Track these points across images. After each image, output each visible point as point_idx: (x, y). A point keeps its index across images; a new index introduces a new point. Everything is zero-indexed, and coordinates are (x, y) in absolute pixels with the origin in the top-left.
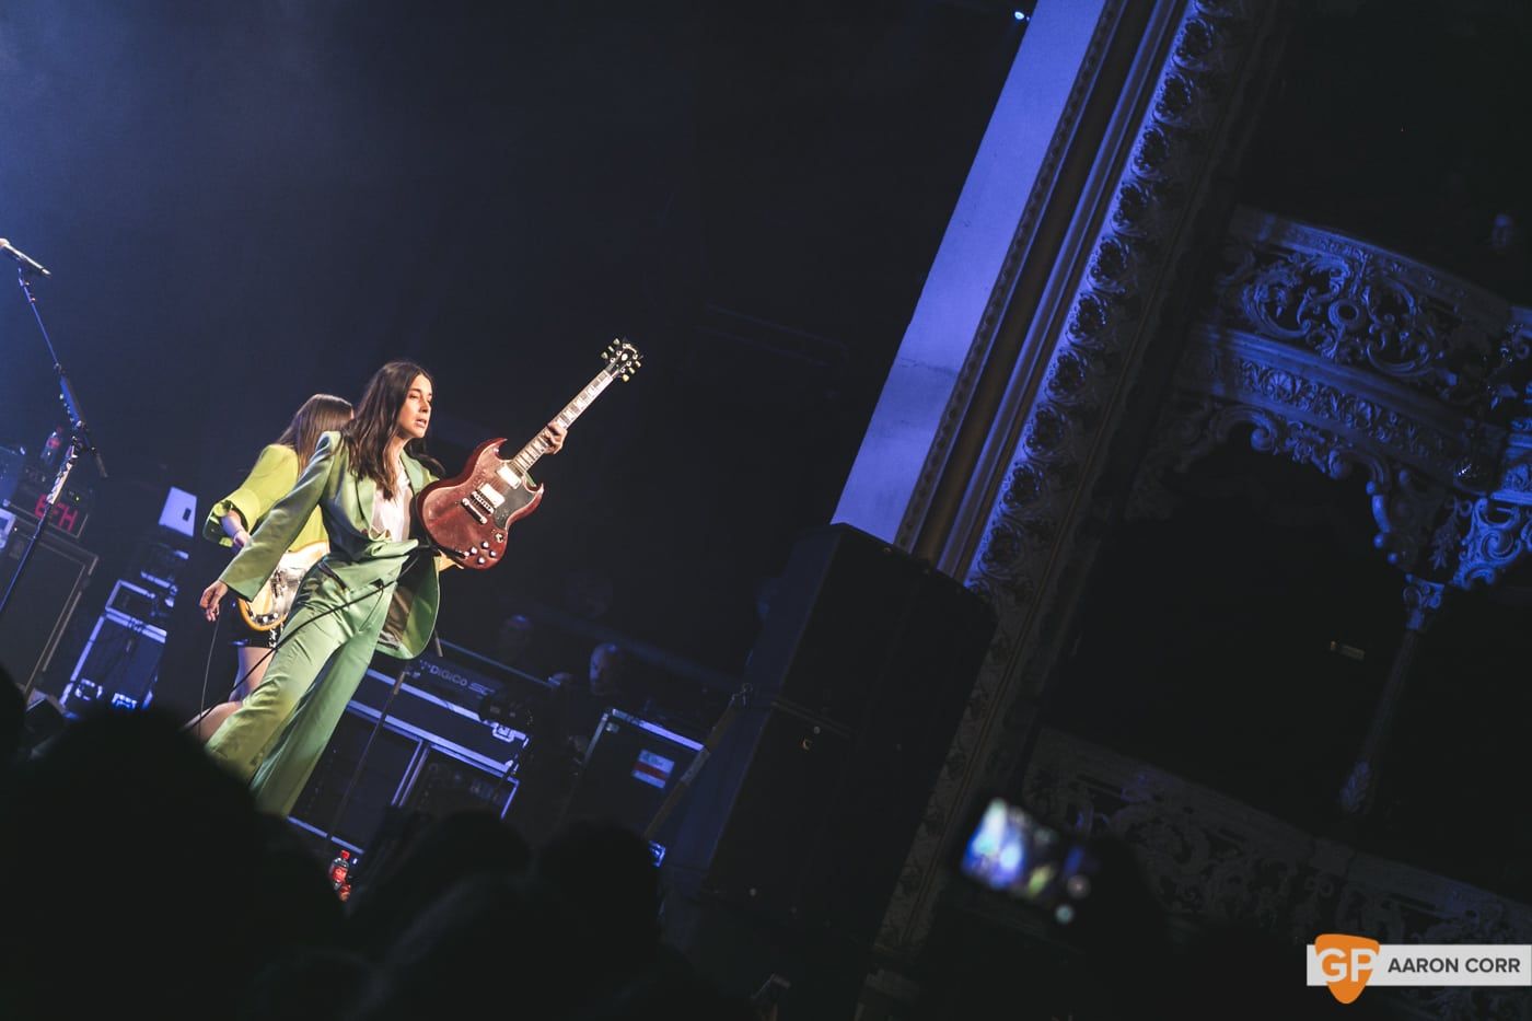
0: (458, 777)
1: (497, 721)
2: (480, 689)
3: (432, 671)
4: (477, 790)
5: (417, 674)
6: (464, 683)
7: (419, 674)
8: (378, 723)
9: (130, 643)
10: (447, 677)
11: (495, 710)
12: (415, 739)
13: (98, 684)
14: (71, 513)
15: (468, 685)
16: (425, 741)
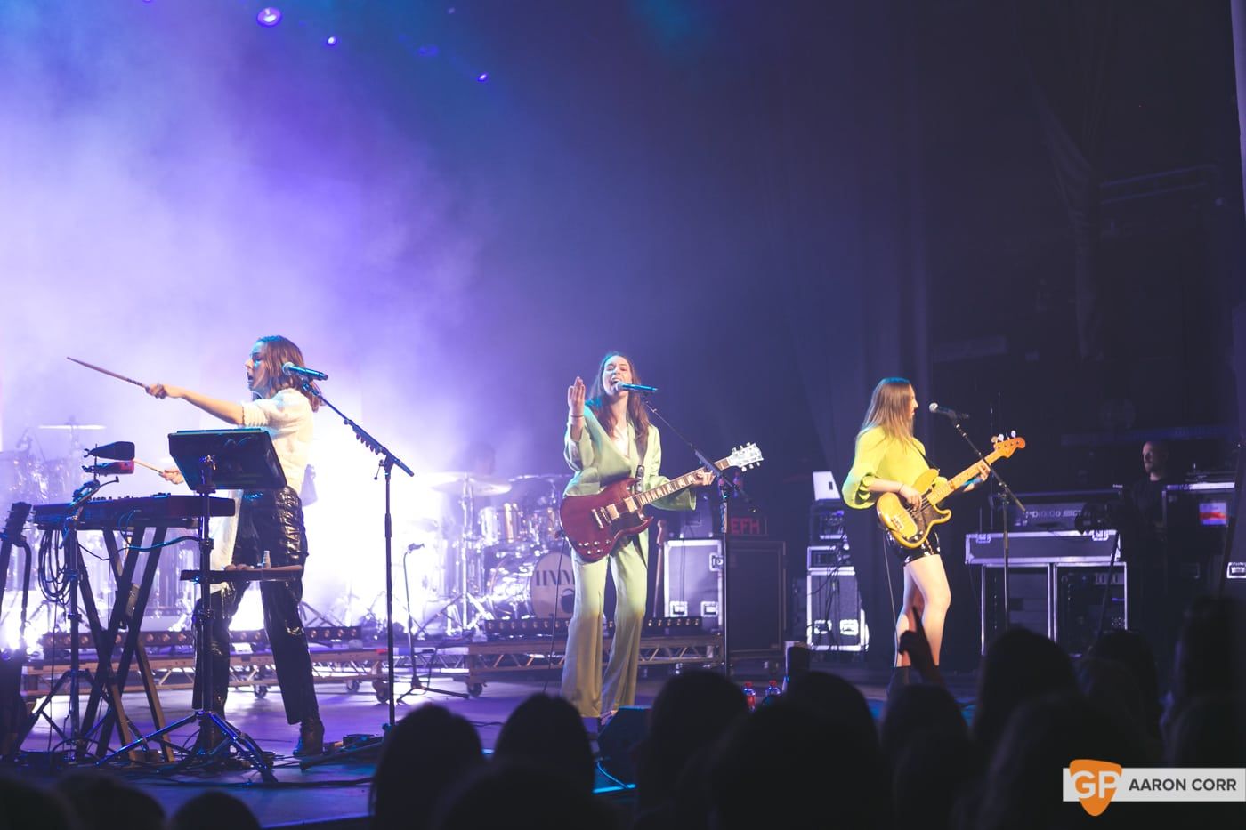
0: (1084, 578)
1: (1092, 530)
2: (1071, 514)
3: (1034, 516)
4: (1100, 581)
5: (1025, 523)
6: (1058, 513)
9: (833, 585)
10: (1045, 516)
11: (1087, 523)
12: (1043, 565)
13: (827, 620)
14: (754, 522)
15: (1062, 514)
16: (1051, 564)
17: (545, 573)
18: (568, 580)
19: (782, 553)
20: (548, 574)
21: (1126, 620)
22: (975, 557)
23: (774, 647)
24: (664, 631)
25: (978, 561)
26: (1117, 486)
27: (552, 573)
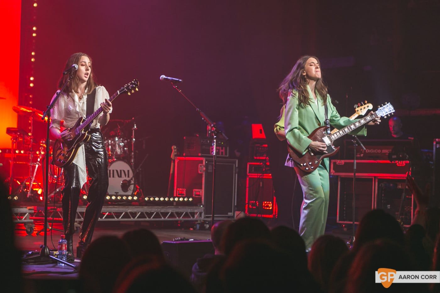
0: (392, 185)
1: (397, 160)
2: (386, 151)
3: (366, 152)
4: (400, 187)
5: (362, 155)
6: (379, 151)
7: (363, 155)
8: (353, 177)
9: (261, 183)
10: (373, 152)
11: (394, 157)
12: (371, 177)
13: (256, 201)
14: (222, 149)
15: (381, 151)
16: (375, 177)
17: (113, 171)
18: (125, 175)
19: (236, 165)
20: (115, 172)
21: (412, 208)
22: (336, 172)
23: (230, 214)
24: (173, 204)
25: (337, 174)
26: (410, 138)
27: (117, 171)
